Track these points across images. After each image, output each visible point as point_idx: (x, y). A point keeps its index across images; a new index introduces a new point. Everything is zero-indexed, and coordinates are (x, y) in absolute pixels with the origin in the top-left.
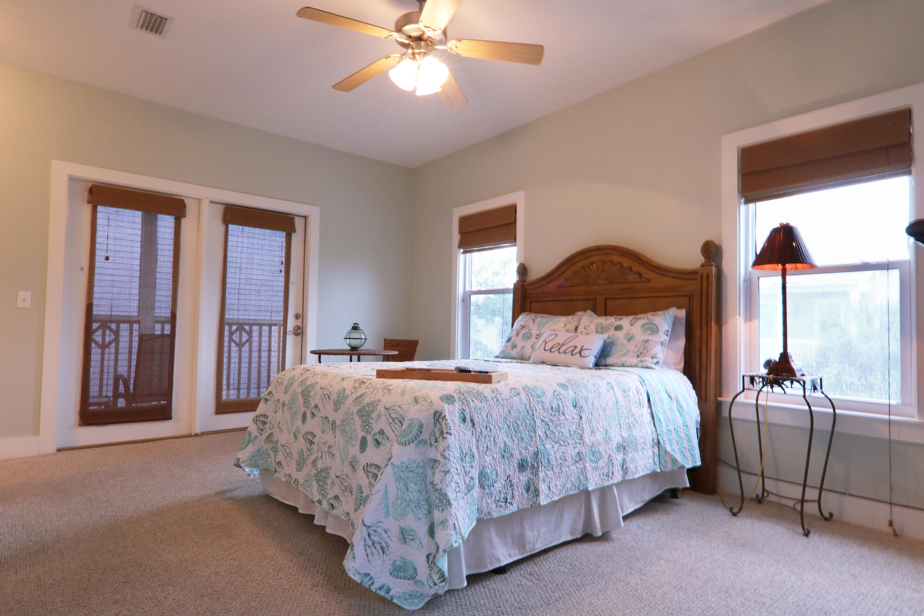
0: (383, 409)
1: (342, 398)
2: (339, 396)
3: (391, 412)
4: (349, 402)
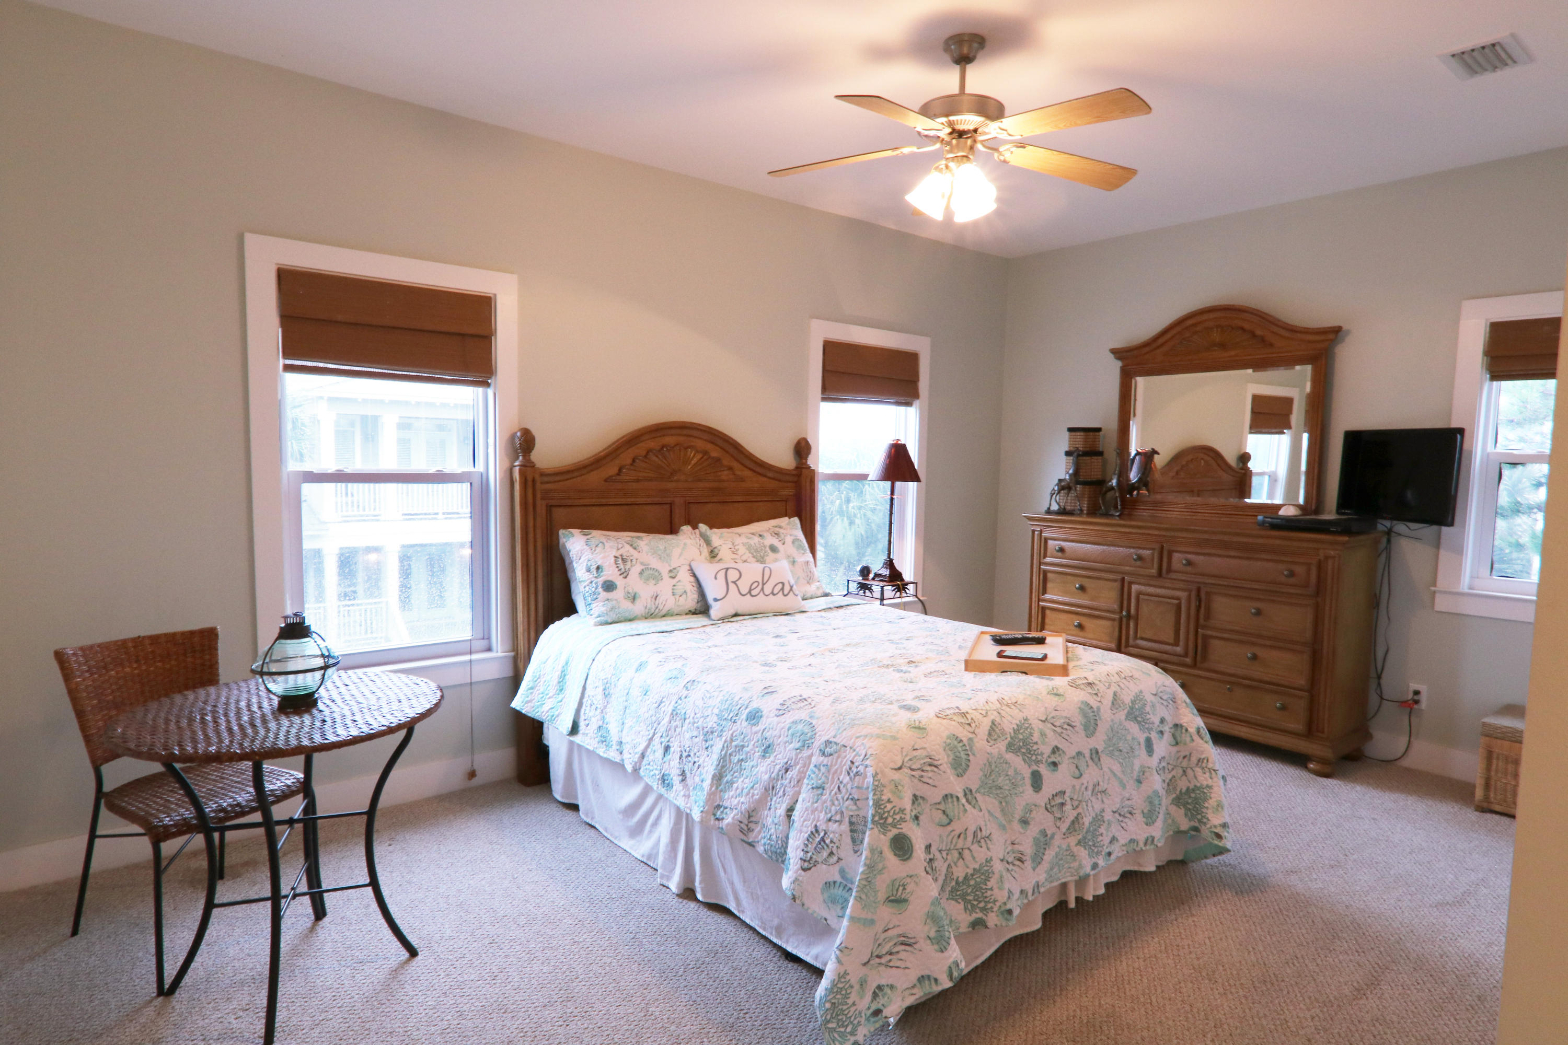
0: (1152, 696)
1: (1092, 714)
2: (1085, 715)
3: (1161, 695)
4: (1106, 714)
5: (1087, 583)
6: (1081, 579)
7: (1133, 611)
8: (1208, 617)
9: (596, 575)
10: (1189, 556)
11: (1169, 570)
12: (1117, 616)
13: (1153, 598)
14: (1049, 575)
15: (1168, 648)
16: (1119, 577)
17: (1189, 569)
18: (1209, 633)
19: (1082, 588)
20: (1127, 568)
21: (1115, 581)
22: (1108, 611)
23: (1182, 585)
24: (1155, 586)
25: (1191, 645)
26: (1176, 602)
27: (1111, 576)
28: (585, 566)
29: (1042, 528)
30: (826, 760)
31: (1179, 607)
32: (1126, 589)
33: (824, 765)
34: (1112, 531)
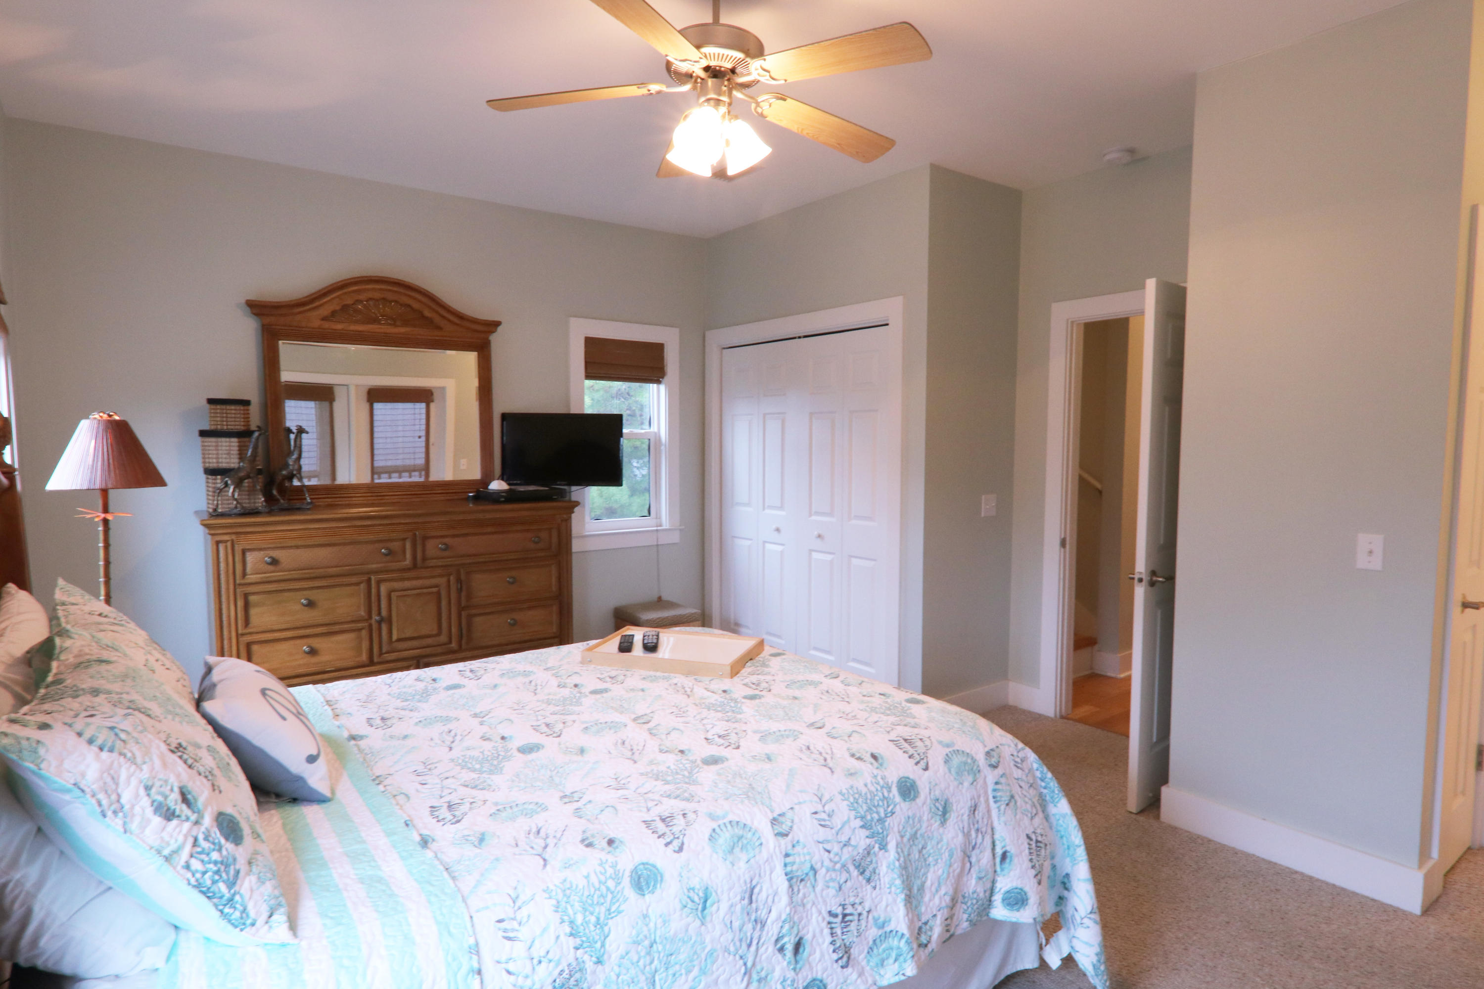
5: (314, 595)
6: (305, 593)
7: (384, 613)
8: (469, 597)
9: (193, 817)
10: (446, 540)
11: (424, 559)
12: (366, 624)
13: (409, 592)
14: (252, 598)
15: (429, 641)
16: (365, 578)
17: (446, 553)
18: (474, 611)
19: (311, 604)
20: (374, 566)
21: (358, 584)
22: (353, 622)
23: (439, 571)
24: (409, 579)
25: (454, 630)
26: (435, 590)
27: (354, 579)
28: (149, 811)
29: (234, 537)
30: (999, 771)
31: (439, 594)
32: (374, 591)
33: (1001, 777)
34: (349, 527)
